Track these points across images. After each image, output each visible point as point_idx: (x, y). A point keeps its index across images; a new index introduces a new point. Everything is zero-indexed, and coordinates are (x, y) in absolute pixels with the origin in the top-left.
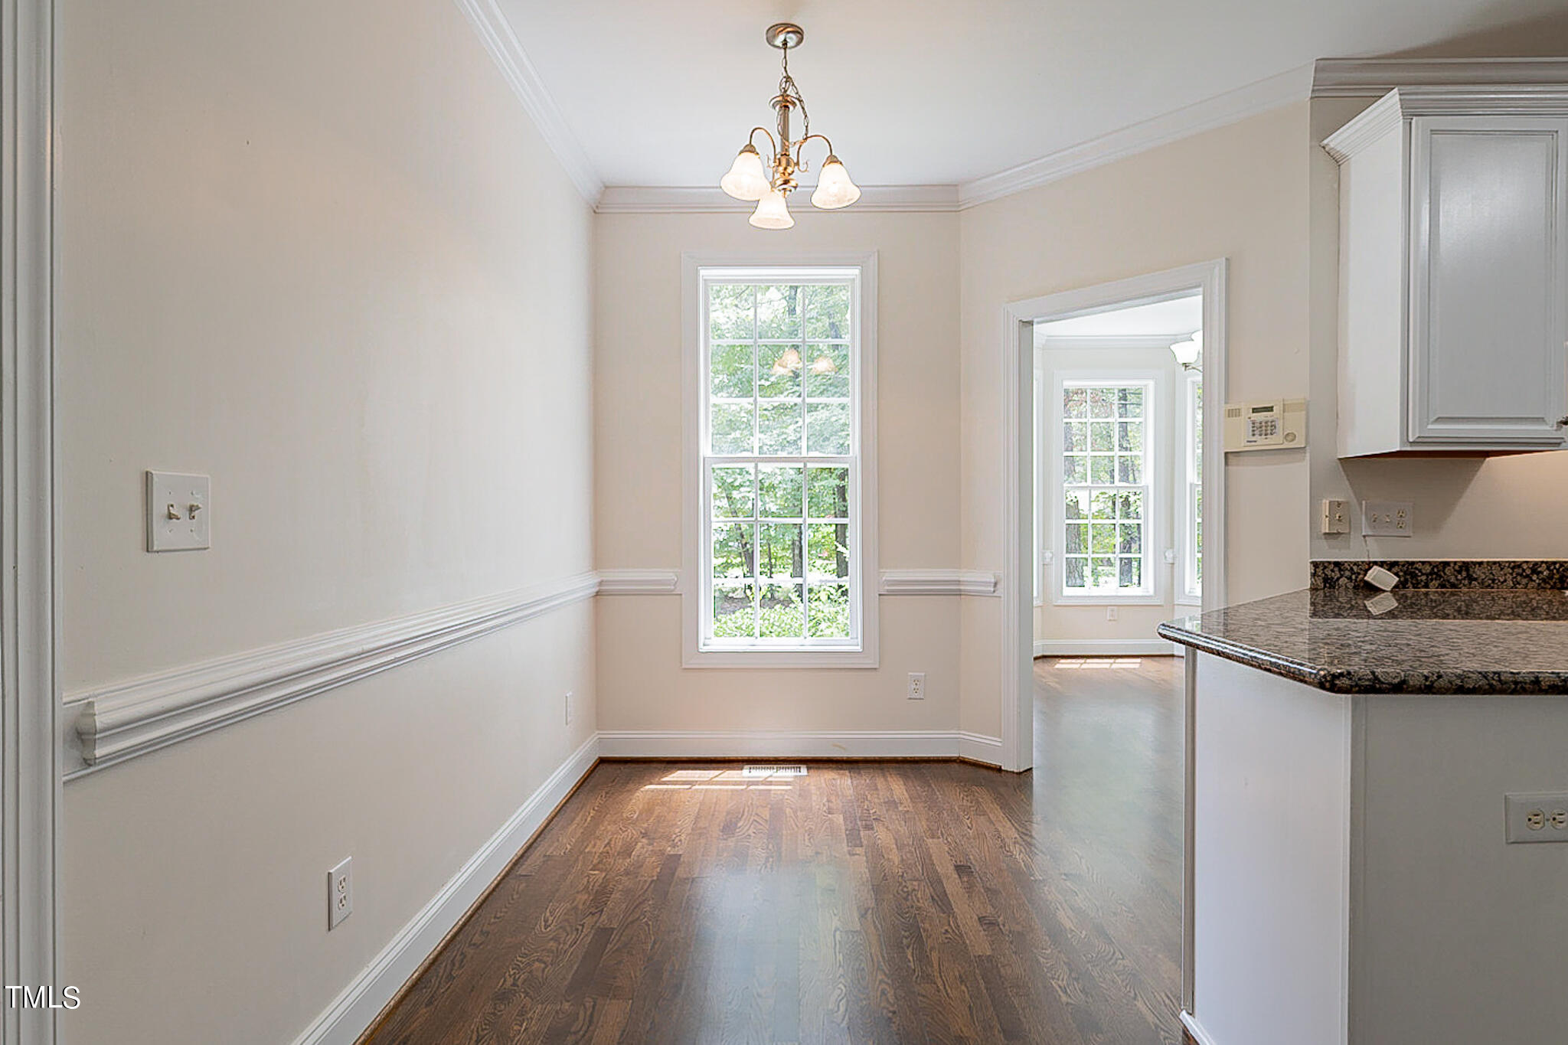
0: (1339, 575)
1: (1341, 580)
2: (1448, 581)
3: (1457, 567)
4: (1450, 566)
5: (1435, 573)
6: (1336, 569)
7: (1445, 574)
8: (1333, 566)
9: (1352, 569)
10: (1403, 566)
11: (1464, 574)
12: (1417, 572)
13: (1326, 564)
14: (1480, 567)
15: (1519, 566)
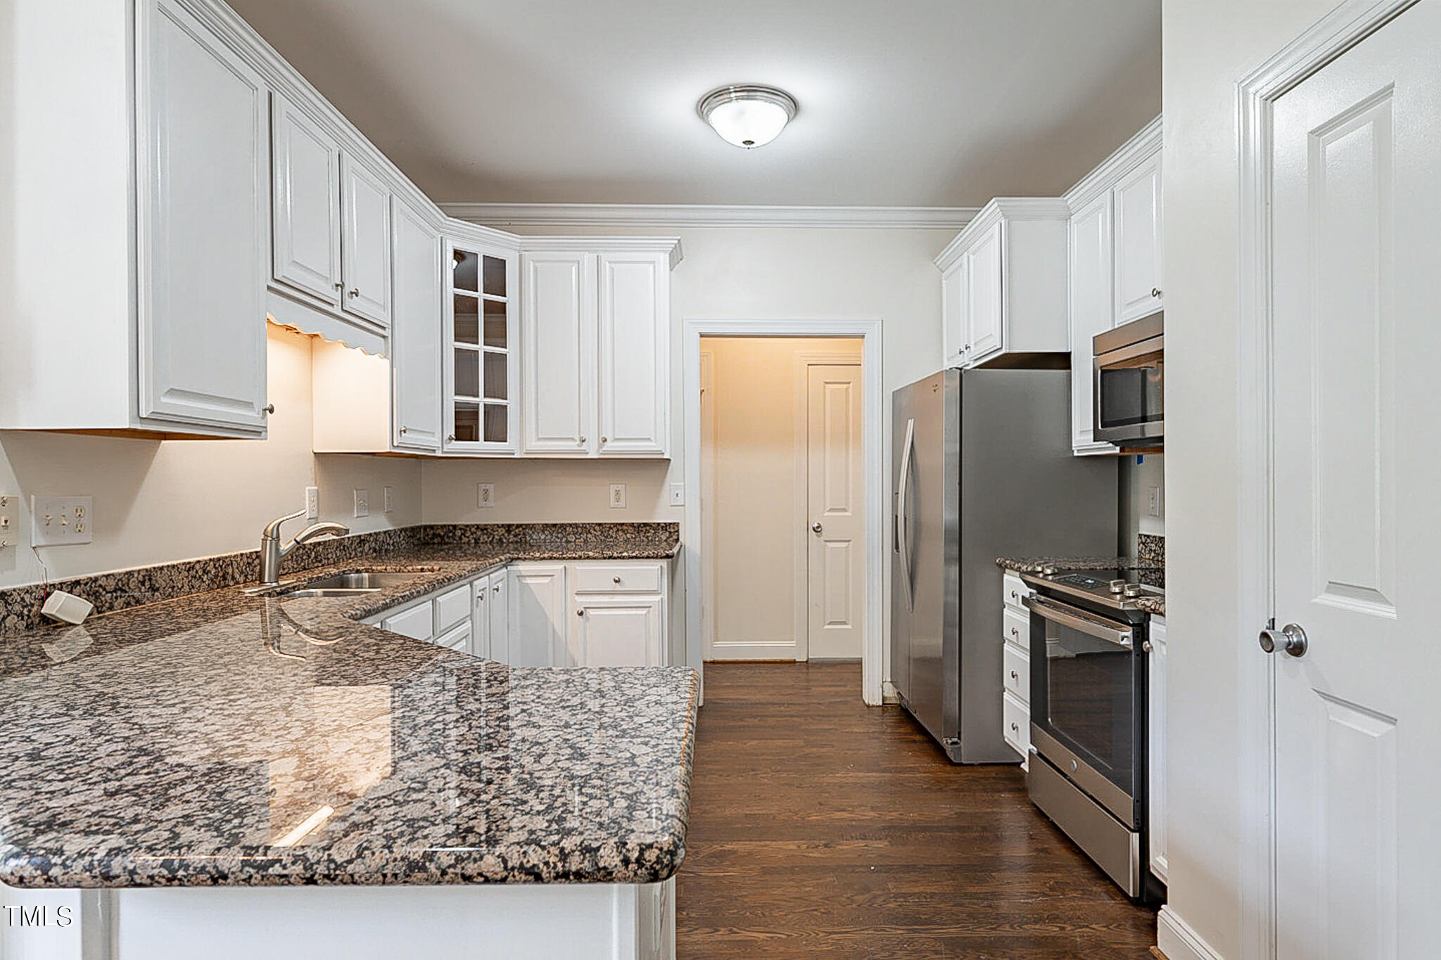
0: (5, 613)
1: (9, 619)
2: (133, 597)
3: (141, 578)
4: (134, 577)
5: (120, 589)
6: (2, 604)
7: (129, 588)
9: (22, 599)
10: (86, 584)
11: (147, 584)
12: (101, 590)
14: (161, 573)
15: (193, 567)
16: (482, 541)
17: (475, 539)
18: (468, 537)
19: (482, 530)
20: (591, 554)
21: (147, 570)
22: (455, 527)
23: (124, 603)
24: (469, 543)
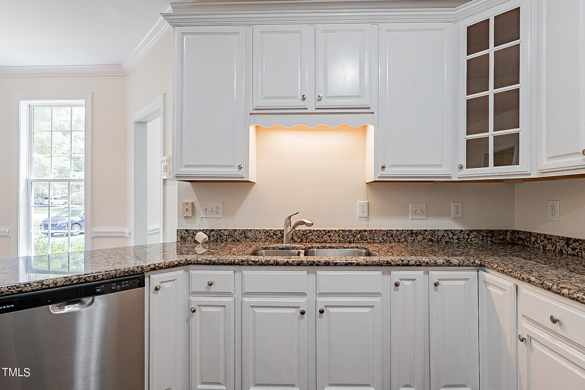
0: (187, 236)
1: (189, 237)
2: (236, 239)
3: (240, 232)
4: (237, 231)
5: (230, 235)
6: (186, 233)
7: (235, 235)
8: (185, 231)
9: (193, 233)
10: (216, 231)
11: (243, 235)
12: (222, 234)
13: (182, 231)
14: (250, 232)
15: (268, 232)
16: (548, 248)
17: (543, 246)
18: (539, 244)
19: (548, 239)
20: (533, 279)
21: (243, 230)
22: (530, 233)
23: (232, 240)
24: (539, 248)
